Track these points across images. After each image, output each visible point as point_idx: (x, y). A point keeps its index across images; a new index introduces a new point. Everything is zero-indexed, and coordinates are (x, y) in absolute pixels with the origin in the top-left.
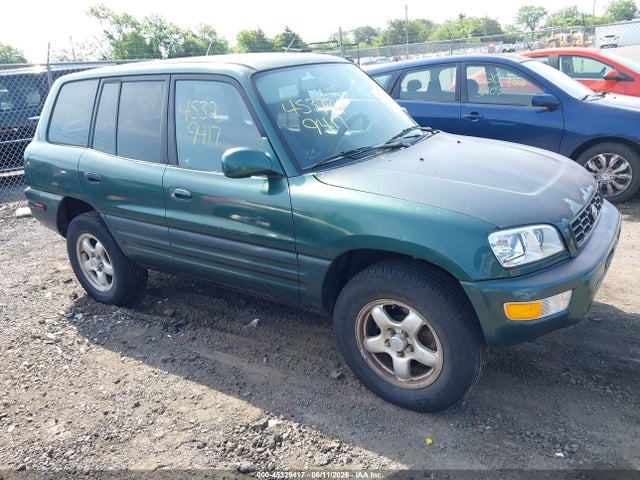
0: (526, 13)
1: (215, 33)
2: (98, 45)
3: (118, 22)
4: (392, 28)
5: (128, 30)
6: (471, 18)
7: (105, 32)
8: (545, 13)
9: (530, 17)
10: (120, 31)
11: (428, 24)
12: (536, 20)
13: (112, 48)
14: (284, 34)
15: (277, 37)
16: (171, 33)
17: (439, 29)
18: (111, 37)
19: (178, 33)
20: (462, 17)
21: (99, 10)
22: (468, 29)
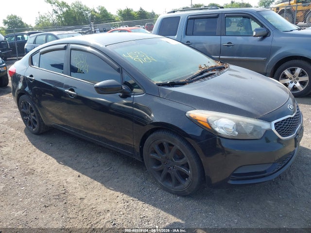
1: (106, 11)
3: (60, 6)
5: (65, 9)
7: (53, 10)
10: (61, 10)
13: (57, 17)
14: (140, 11)
16: (84, 11)
18: (56, 12)
19: (88, 11)
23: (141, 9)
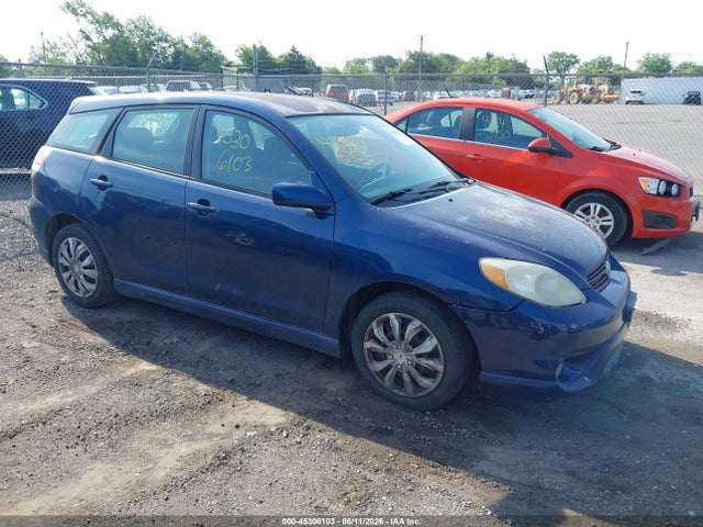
0: (557, 60)
1: (211, 46)
2: (73, 45)
3: (98, 22)
4: (411, 60)
5: (109, 33)
6: (499, 59)
7: (81, 31)
8: (577, 62)
9: (561, 63)
10: (100, 33)
11: (452, 59)
12: (567, 67)
13: (89, 50)
14: (290, 55)
15: (282, 57)
16: (159, 40)
17: (463, 67)
18: (88, 38)
19: (166, 41)
20: (489, 56)
21: (76, 6)
22: (494, 70)
23: (294, 50)
